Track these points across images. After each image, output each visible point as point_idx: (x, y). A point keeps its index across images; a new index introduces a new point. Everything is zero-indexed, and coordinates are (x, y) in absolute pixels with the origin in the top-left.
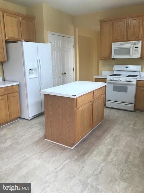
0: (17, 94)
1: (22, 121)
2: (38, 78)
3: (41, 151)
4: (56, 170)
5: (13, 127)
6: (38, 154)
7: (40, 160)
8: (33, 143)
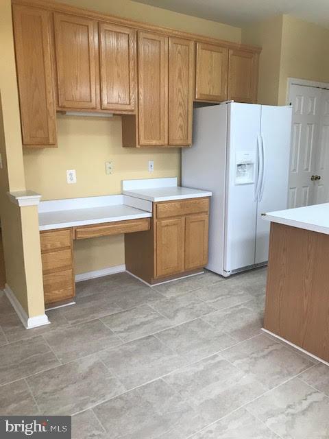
0: (205, 217)
1: (208, 277)
2: (253, 185)
3: (253, 353)
4: (290, 411)
5: (189, 286)
6: (245, 360)
7: (251, 374)
8: (235, 331)
